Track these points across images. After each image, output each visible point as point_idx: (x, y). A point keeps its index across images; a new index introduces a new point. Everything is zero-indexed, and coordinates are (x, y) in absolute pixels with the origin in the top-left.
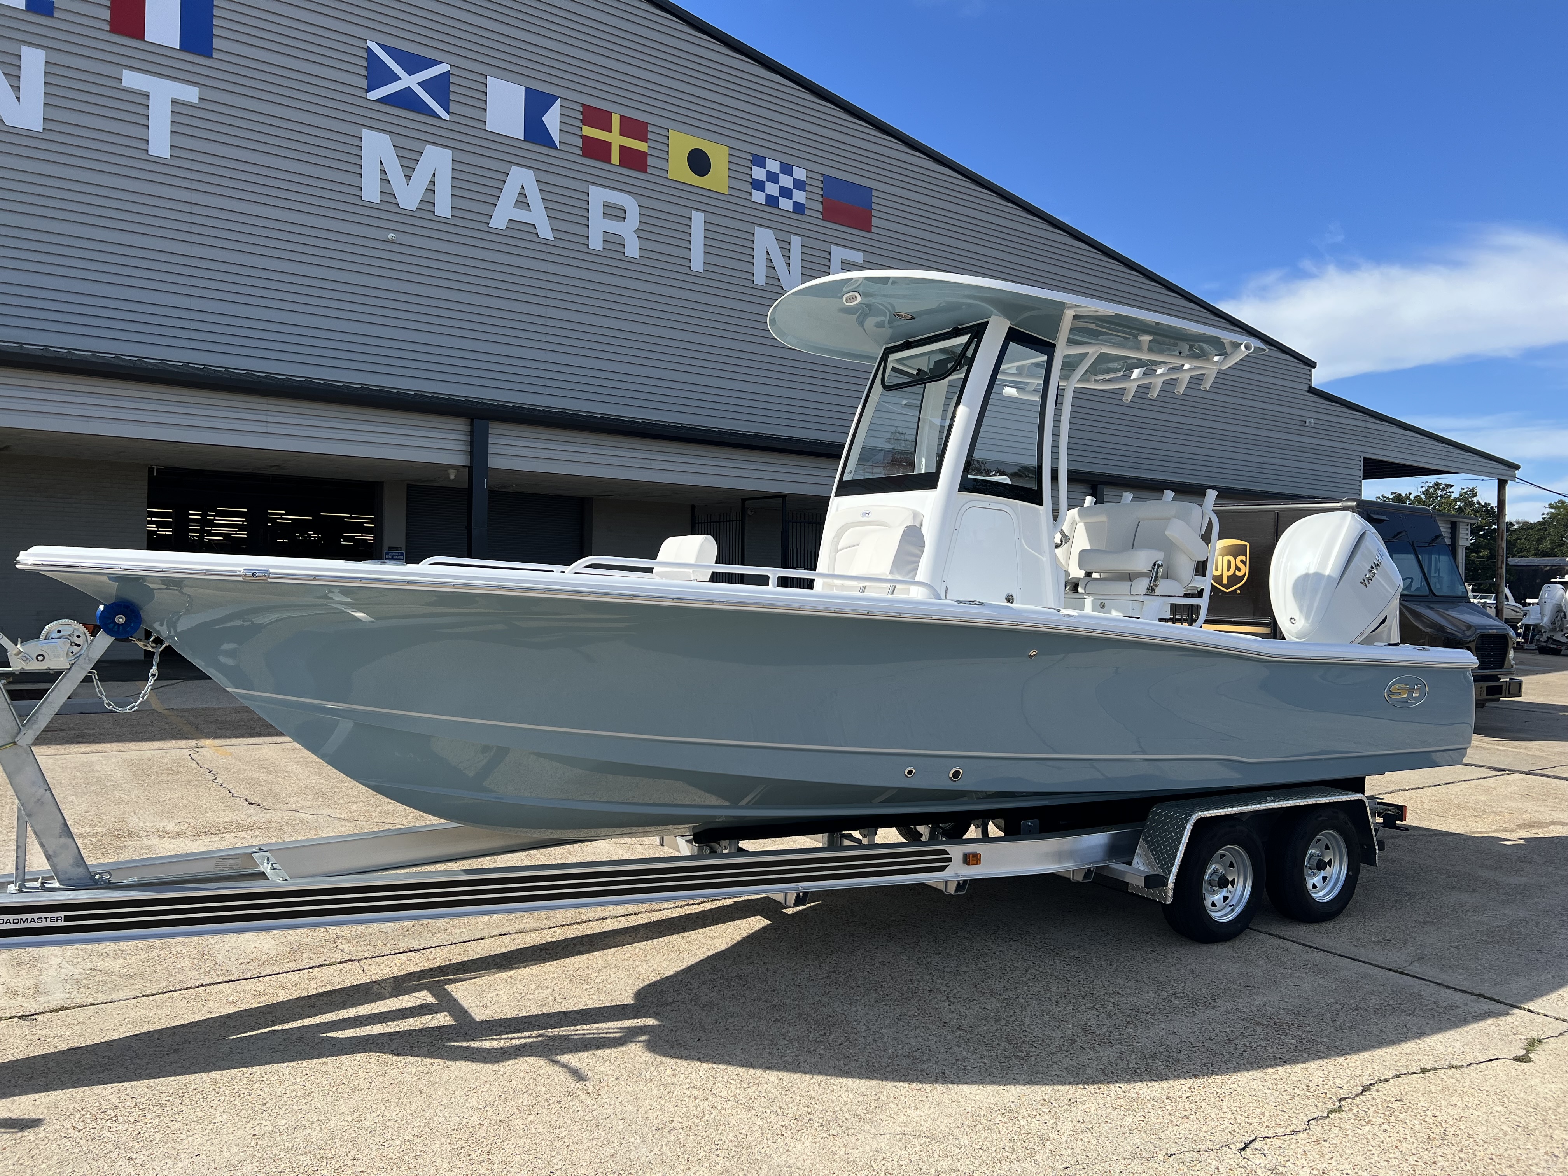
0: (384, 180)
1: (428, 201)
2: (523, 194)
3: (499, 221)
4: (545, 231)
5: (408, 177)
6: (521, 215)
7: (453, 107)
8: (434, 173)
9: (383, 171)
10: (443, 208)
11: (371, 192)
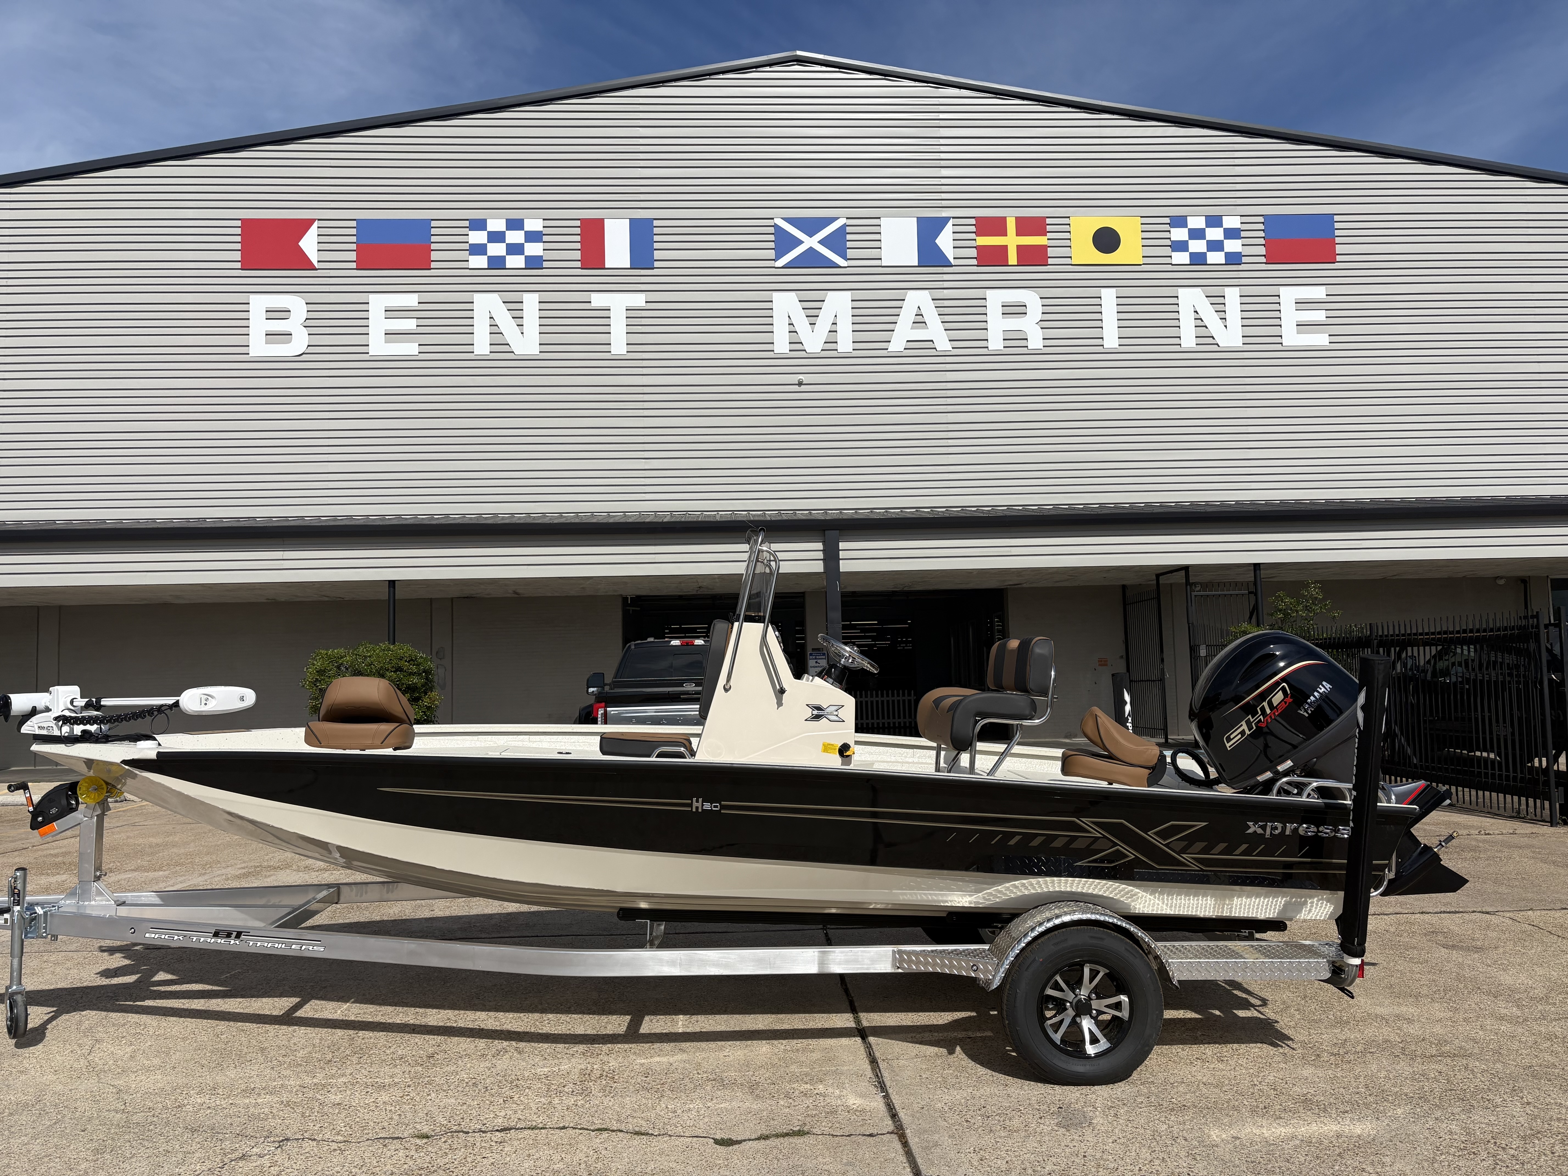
0: (793, 332)
1: (831, 341)
2: (919, 315)
3: (897, 345)
4: (943, 344)
5: (813, 325)
6: (920, 334)
7: (850, 253)
8: (836, 315)
9: (791, 325)
10: (845, 344)
11: (782, 345)
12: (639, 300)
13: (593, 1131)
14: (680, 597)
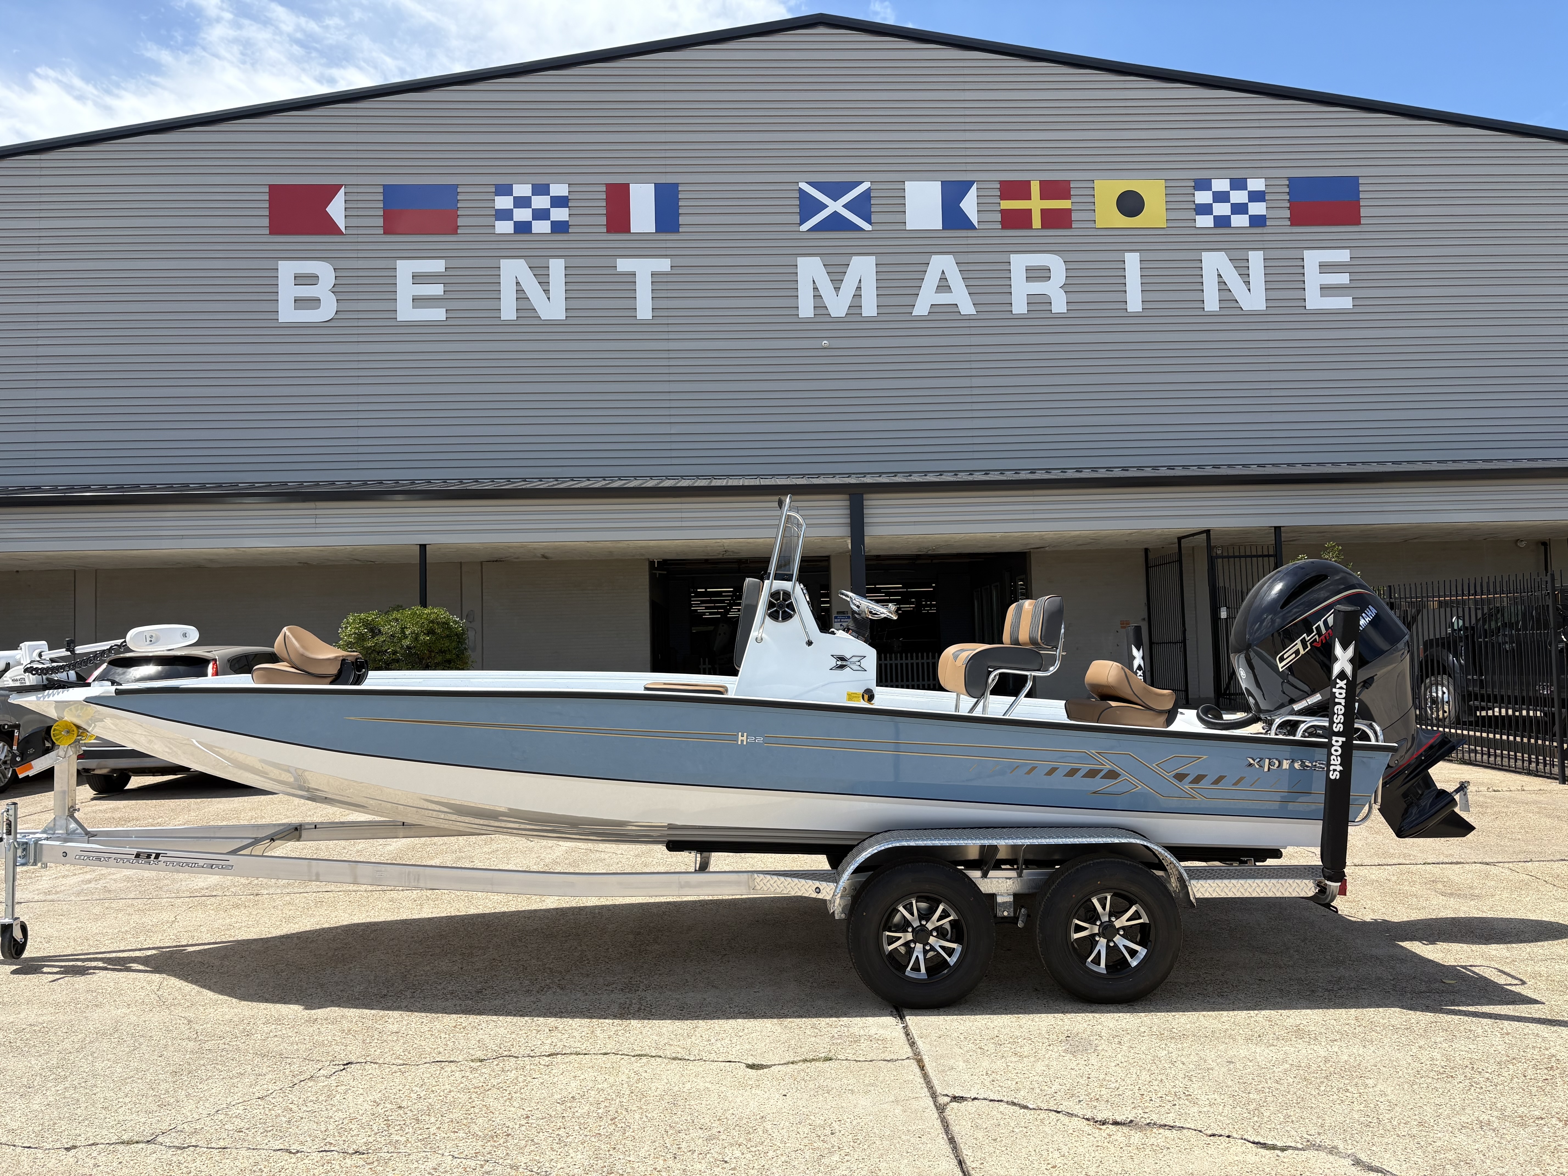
0: (817, 296)
1: (856, 305)
2: (943, 278)
3: (921, 308)
4: (967, 307)
5: (837, 289)
6: (944, 298)
7: (874, 218)
8: (860, 280)
9: (816, 289)
10: (870, 308)
11: (806, 309)
12: (664, 265)
13: (634, 1056)
14: (706, 561)
